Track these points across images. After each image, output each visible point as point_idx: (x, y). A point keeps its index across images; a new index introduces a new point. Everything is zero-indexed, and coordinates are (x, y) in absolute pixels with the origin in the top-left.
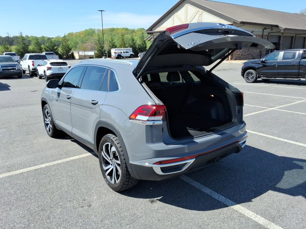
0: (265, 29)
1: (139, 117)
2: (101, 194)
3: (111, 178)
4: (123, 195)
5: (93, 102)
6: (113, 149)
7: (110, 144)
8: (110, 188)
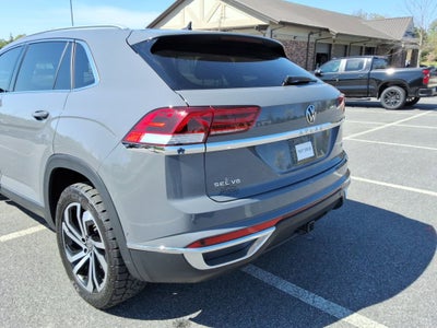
0: (312, 33)
1: (148, 138)
2: (63, 316)
3: (86, 279)
4: (114, 317)
5: (37, 115)
6: (88, 216)
7: (79, 206)
8: (83, 302)
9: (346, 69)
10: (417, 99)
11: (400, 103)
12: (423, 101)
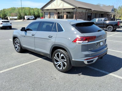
0: (87, 10)
1: (78, 41)
3: (60, 67)
5: (49, 36)
6: (62, 55)
7: (60, 53)
9: (98, 21)
10: (116, 29)
11: (112, 30)
12: (117, 29)
